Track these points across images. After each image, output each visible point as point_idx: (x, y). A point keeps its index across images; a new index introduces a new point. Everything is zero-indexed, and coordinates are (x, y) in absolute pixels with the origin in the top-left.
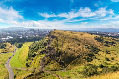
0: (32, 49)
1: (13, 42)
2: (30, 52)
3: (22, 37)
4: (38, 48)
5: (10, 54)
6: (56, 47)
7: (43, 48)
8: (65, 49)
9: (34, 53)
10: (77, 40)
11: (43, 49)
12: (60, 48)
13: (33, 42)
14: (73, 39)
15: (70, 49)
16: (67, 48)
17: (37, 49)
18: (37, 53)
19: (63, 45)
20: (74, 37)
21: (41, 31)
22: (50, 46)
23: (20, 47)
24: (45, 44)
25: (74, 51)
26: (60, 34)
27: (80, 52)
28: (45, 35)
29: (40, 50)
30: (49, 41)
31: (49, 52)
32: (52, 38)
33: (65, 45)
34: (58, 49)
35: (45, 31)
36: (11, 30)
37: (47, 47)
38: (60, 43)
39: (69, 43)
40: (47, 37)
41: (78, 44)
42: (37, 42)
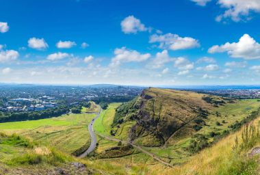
0: (119, 112)
1: (98, 102)
2: (116, 116)
3: (108, 96)
4: (127, 111)
5: (94, 115)
6: (151, 112)
7: (133, 111)
8: (164, 114)
9: (121, 118)
10: (180, 101)
11: (133, 113)
12: (157, 114)
13: (121, 103)
14: (175, 100)
15: (170, 114)
16: (166, 113)
17: (125, 113)
18: (125, 118)
19: (161, 109)
20: (177, 98)
21: (132, 89)
22: (143, 109)
23: (105, 108)
24: (137, 107)
25: (177, 117)
26: (157, 94)
28: (137, 95)
29: (130, 115)
30: (142, 103)
31: (142, 118)
32: (145, 98)
33: (164, 109)
34: (154, 115)
35: (137, 89)
37: (138, 111)
38: (157, 106)
39: (170, 105)
40: (140, 98)
41: (182, 108)
42: (126, 104)
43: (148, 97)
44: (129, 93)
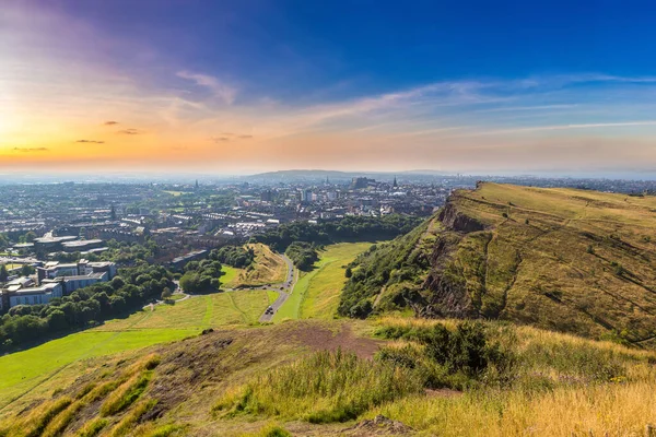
0: (359, 280)
1: (279, 243)
2: (347, 292)
3: (319, 220)
4: (386, 276)
5: (272, 295)
6: (473, 282)
7: (406, 277)
8: (525, 293)
9: (364, 301)
10: (616, 243)
11: (407, 284)
12: (494, 288)
13: (368, 246)
14: (589, 236)
15: (555, 296)
16: (538, 289)
17: (379, 284)
18: (376, 301)
19: (514, 270)
20: (599, 229)
21: (408, 189)
22: (442, 269)
23: (307, 265)
24: (421, 263)
25: (583, 309)
26: (505, 209)
27: (623, 321)
28: (428, 212)
29: (394, 289)
30: (441, 246)
31: (436, 299)
32: (457, 227)
33: (528, 273)
34: (483, 291)
36: (272, 183)
37: (425, 276)
38: (499, 258)
39: (560, 260)
40: (435, 226)
41: (622, 274)
42: (385, 247)
43: (467, 225)
44: (399, 206)
